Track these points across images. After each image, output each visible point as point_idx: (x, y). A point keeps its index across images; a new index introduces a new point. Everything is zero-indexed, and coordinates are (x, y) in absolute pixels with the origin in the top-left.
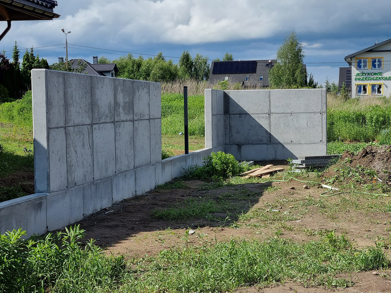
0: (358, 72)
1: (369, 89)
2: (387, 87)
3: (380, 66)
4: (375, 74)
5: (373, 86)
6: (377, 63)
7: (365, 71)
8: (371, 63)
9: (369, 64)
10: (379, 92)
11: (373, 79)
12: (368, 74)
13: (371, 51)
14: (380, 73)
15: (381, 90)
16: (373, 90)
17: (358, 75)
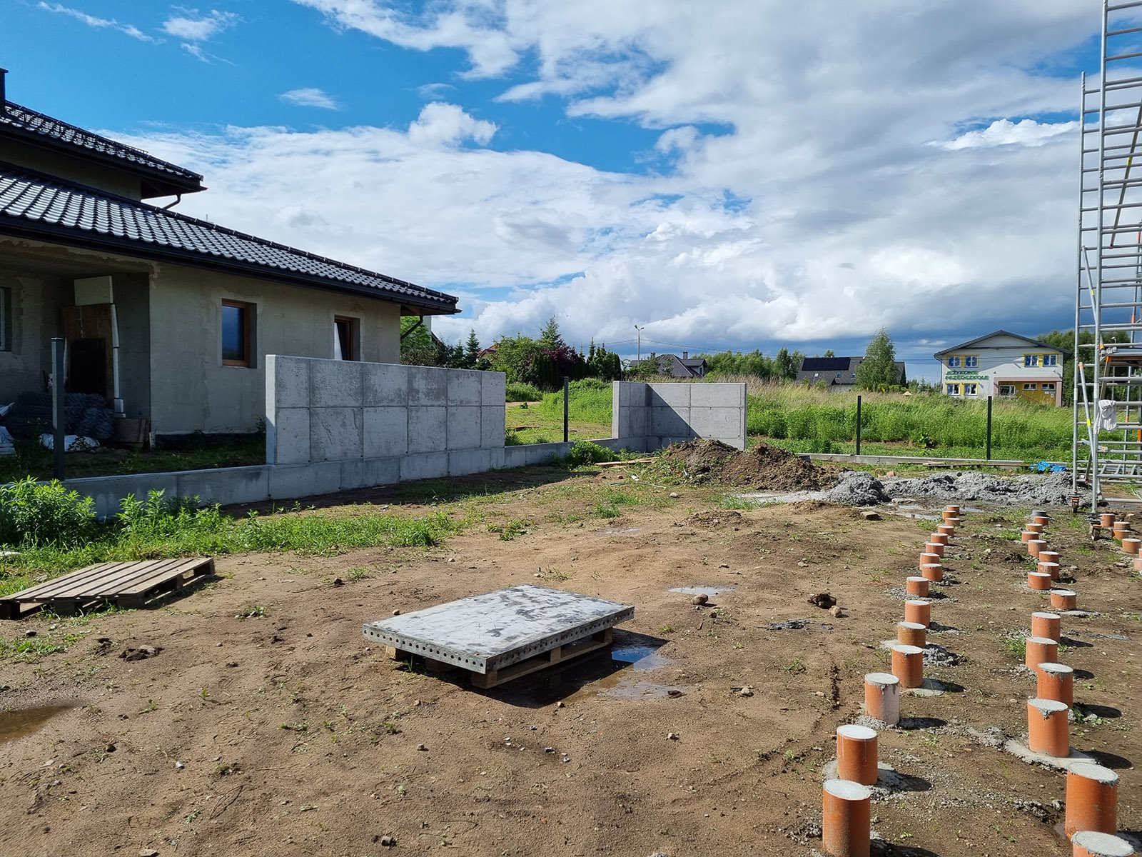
0: (949, 370)
1: (961, 389)
2: (982, 386)
3: (974, 364)
4: (969, 372)
5: (966, 386)
6: (971, 361)
7: (957, 370)
8: (965, 361)
9: (963, 362)
10: (973, 392)
11: (966, 378)
12: (961, 373)
13: (965, 348)
14: (975, 372)
15: (976, 390)
16: (966, 390)
17: (949, 373)
